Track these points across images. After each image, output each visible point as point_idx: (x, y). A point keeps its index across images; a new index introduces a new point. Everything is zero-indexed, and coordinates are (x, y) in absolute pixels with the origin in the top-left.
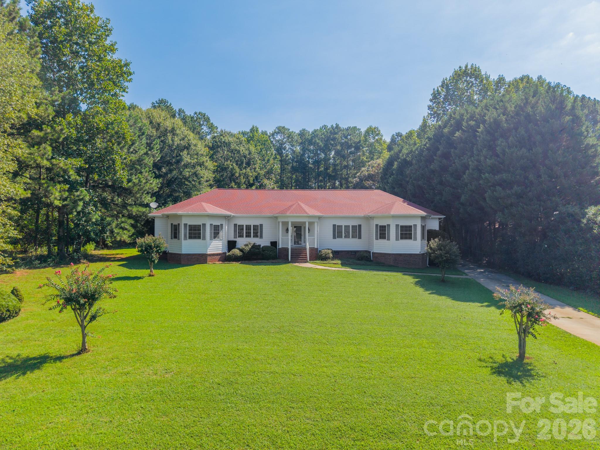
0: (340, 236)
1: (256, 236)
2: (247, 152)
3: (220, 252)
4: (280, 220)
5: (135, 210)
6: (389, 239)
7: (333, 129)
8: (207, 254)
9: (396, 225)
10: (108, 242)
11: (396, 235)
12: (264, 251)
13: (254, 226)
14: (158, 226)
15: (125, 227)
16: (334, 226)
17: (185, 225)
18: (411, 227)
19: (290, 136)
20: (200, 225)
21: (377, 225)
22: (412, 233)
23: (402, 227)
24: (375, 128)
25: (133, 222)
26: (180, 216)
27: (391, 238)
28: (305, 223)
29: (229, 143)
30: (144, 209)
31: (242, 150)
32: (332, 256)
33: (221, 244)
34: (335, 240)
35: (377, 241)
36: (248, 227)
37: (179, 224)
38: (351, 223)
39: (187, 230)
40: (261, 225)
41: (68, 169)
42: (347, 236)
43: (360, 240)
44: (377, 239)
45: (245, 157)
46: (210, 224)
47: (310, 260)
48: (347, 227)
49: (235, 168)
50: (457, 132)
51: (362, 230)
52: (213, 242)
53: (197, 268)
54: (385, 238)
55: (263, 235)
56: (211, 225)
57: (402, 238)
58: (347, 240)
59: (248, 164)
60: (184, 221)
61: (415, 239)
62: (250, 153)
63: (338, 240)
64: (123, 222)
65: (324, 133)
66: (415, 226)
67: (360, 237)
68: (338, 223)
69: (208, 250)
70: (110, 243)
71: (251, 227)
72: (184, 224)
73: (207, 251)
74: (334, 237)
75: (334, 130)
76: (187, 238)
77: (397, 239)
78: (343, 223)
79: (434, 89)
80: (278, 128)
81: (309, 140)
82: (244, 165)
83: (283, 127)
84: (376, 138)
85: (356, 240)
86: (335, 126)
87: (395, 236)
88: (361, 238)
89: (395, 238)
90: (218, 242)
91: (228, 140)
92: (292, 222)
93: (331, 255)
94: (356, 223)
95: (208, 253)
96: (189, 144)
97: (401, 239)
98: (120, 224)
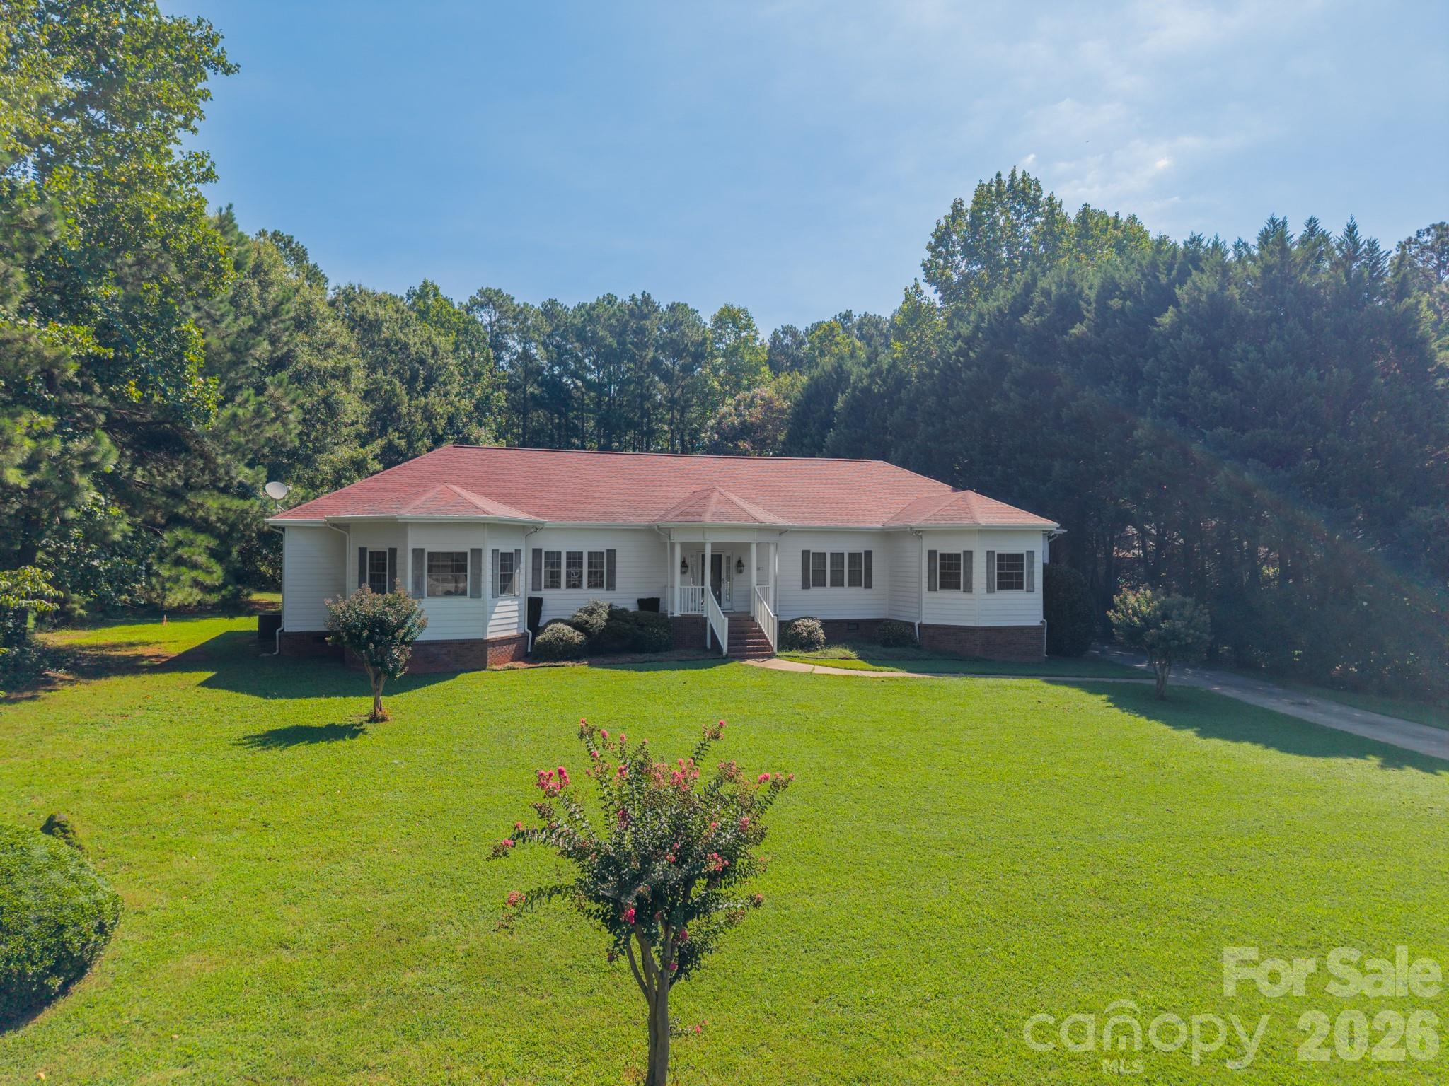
0: (820, 583)
1: (596, 582)
2: (427, 350)
3: (514, 633)
4: (678, 538)
5: (212, 505)
6: (968, 589)
7: (636, 304)
8: (487, 641)
9: (988, 552)
10: (76, 606)
11: (988, 578)
12: (643, 626)
13: (590, 554)
14: (296, 555)
15: (194, 558)
16: (805, 554)
17: (418, 553)
18: (1020, 557)
19: (520, 314)
20: (465, 554)
21: (932, 554)
22: (1022, 574)
23: (1001, 556)
24: (739, 311)
25: (213, 543)
26: (399, 527)
27: (974, 586)
28: (747, 546)
29: (377, 320)
30: (237, 504)
31: (415, 344)
32: (823, 636)
33: (516, 608)
34: (806, 592)
35: (932, 594)
36: (574, 559)
37: (393, 552)
38: (847, 547)
39: (422, 570)
40: (612, 553)
41: (58, 358)
42: (838, 582)
43: (868, 591)
44: (932, 588)
45: (422, 362)
46: (493, 551)
47: (779, 649)
48: (837, 557)
49: (398, 391)
50: (1078, 325)
51: (874, 564)
52: (500, 603)
53: (465, 683)
54: (958, 587)
55: (618, 580)
56: (495, 551)
57: (1001, 587)
58: (838, 590)
59: (429, 381)
60: (414, 540)
61: (1031, 590)
62: (435, 353)
63: (815, 592)
64: (179, 543)
65: (614, 314)
66: (1031, 554)
67: (869, 585)
68: (816, 546)
69: (489, 629)
70: (82, 607)
71: (581, 558)
72: (414, 550)
73: (484, 632)
74: (805, 585)
75: (638, 307)
76: (422, 592)
77: (990, 590)
78: (828, 547)
79: (938, 223)
80: (482, 293)
81: (578, 329)
82: (420, 385)
83: (498, 293)
84: (744, 334)
85: (859, 592)
86: (639, 297)
87: (985, 581)
88: (871, 587)
89: (985, 586)
90: (509, 602)
91: (376, 314)
92: (713, 544)
93: (821, 634)
94: (858, 546)
95: (490, 636)
96: (308, 316)
97: (998, 589)
98: (174, 549)
